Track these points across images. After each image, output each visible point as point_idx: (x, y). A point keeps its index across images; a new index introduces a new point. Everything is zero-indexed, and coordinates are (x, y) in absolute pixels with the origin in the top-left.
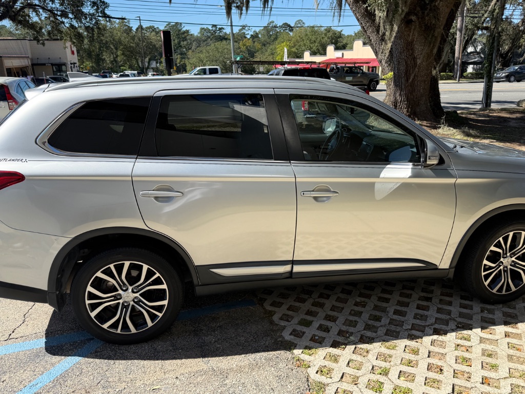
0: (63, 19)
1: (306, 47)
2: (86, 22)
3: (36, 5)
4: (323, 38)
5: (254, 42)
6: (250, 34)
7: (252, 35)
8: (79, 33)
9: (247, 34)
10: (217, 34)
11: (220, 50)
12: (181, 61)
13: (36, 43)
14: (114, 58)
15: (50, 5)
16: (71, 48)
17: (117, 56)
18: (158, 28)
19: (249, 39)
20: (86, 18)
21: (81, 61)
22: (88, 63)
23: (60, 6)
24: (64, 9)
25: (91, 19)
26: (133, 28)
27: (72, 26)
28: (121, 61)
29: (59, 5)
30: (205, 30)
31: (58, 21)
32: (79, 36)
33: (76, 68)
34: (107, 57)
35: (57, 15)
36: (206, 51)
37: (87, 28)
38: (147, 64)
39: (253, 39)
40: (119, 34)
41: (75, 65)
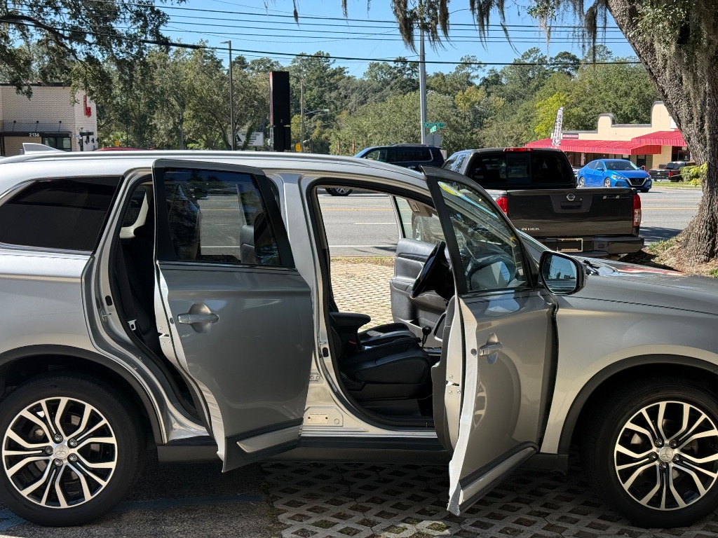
0: (75, 45)
1: (606, 105)
2: (119, 50)
3: (23, 17)
4: (647, 86)
5: (489, 94)
6: (481, 77)
7: (486, 80)
8: (102, 72)
9: (473, 77)
10: (405, 76)
11: (406, 112)
12: (321, 133)
13: (15, 91)
14: (174, 123)
15: (51, 17)
16: (85, 101)
17: (181, 121)
18: (277, 62)
19: (478, 88)
20: (120, 44)
21: (105, 130)
22: (119, 134)
23: (70, 19)
24: (77, 23)
25: (130, 46)
26: (223, 64)
27: (91, 59)
28: (189, 132)
29: (68, 16)
30: (381, 68)
31: (62, 48)
32: (104, 78)
33: (91, 143)
34: (161, 123)
35: (62, 36)
36: (376, 113)
37: (120, 63)
38: (243, 139)
39: (487, 87)
40: (191, 76)
41: (91, 137)
